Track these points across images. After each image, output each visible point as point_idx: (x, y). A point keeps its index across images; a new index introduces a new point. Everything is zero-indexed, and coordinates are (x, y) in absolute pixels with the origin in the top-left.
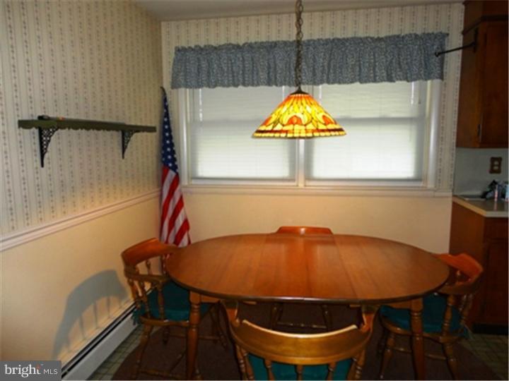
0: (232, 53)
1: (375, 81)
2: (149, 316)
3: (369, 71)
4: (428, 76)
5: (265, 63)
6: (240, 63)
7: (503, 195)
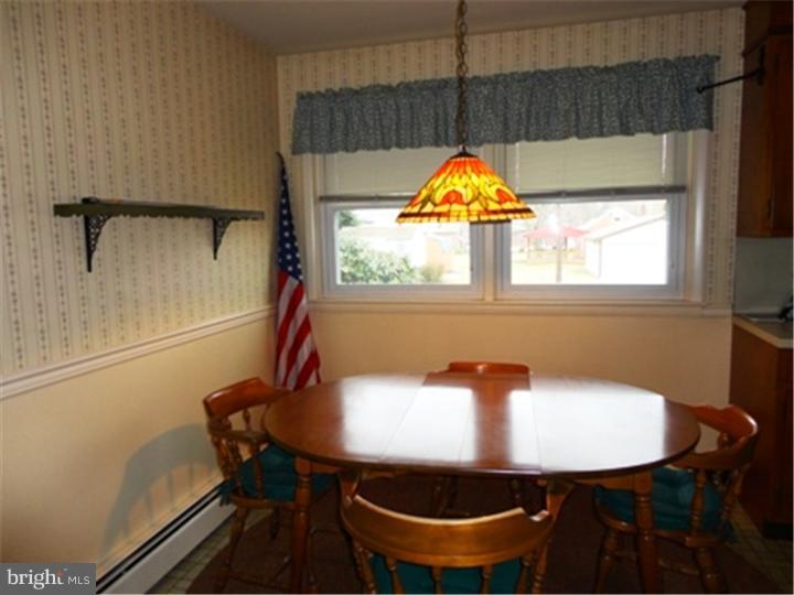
0: (381, 99)
1: (601, 135)
2: (241, 493)
3: (592, 118)
4: (686, 126)
5: (431, 112)
6: (393, 113)
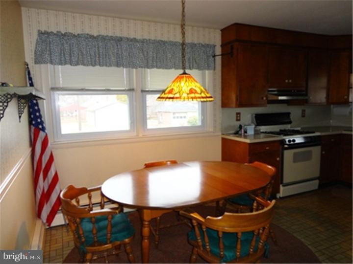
5: (115, 51)
6: (96, 49)
7: (246, 132)
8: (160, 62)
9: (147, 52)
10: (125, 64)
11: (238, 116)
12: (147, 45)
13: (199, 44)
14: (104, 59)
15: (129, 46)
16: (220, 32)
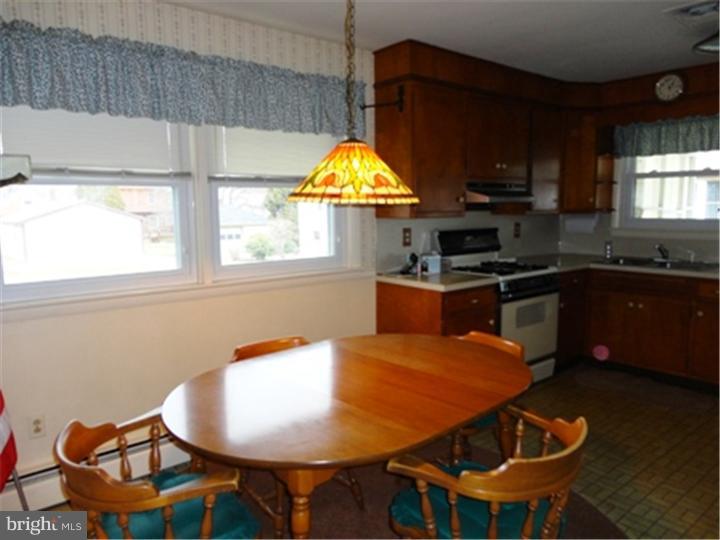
5: (149, 78)
6: (100, 70)
7: (425, 269)
8: (252, 111)
9: (223, 88)
10: (171, 112)
11: (407, 235)
12: (222, 70)
13: (334, 78)
14: (121, 97)
15: (180, 69)
16: (373, 57)
